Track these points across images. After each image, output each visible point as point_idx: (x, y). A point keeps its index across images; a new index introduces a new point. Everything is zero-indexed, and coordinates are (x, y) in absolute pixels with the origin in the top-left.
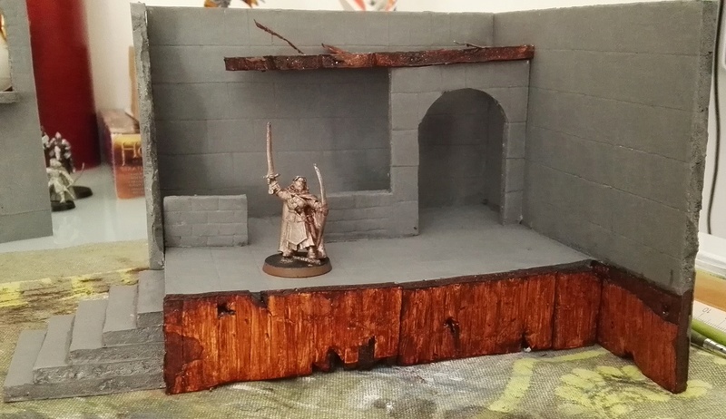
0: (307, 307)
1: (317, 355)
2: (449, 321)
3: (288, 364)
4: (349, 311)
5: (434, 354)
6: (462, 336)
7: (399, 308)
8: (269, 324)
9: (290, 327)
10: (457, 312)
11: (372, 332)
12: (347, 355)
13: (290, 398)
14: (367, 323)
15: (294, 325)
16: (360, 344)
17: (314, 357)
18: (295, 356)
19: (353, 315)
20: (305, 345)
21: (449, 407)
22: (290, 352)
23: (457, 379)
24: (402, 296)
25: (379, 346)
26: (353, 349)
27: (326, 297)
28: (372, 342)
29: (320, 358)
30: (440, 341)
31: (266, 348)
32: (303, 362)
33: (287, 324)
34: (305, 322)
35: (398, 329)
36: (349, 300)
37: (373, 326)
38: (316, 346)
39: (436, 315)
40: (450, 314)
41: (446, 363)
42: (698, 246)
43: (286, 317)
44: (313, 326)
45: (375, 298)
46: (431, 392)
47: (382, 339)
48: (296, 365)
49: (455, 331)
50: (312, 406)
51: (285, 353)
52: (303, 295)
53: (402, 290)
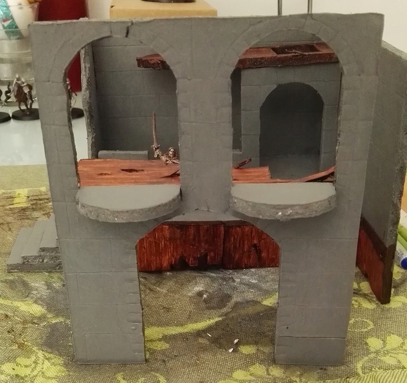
0: (167, 233)
1: (173, 260)
2: (255, 246)
3: (156, 264)
4: (191, 237)
5: (245, 264)
6: (264, 255)
7: (222, 237)
8: (145, 241)
9: (157, 244)
10: (259, 241)
11: (206, 250)
12: (191, 261)
13: (154, 284)
14: (203, 244)
15: (160, 244)
16: (199, 256)
17: (172, 261)
18: (161, 260)
19: (194, 239)
20: (166, 255)
21: (239, 299)
22: (158, 258)
23: (254, 281)
24: (225, 230)
25: (210, 257)
26: (195, 258)
27: (178, 228)
28: (206, 255)
29: (175, 262)
30: (249, 257)
31: (143, 254)
32: (165, 264)
33: (156, 242)
34: (166, 242)
35: (222, 248)
36: (192, 231)
37: (207, 246)
38: (173, 256)
39: (246, 242)
40: (255, 242)
41: (253, 270)
42: (400, 218)
43: (155, 238)
44: (170, 244)
45: (207, 230)
46: (235, 288)
47: (212, 254)
48: (162, 265)
49: (259, 252)
50: (164, 291)
51: (155, 257)
52: (165, 226)
53: (225, 227)
